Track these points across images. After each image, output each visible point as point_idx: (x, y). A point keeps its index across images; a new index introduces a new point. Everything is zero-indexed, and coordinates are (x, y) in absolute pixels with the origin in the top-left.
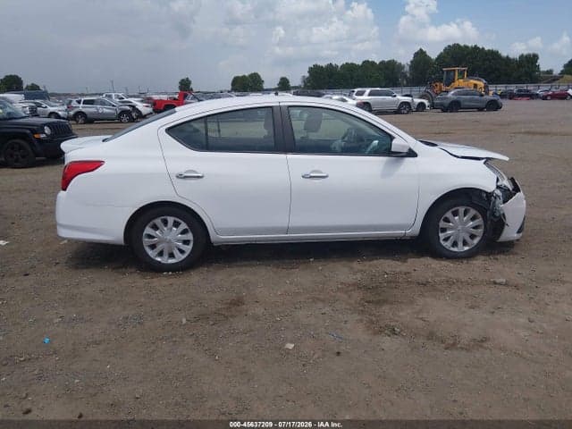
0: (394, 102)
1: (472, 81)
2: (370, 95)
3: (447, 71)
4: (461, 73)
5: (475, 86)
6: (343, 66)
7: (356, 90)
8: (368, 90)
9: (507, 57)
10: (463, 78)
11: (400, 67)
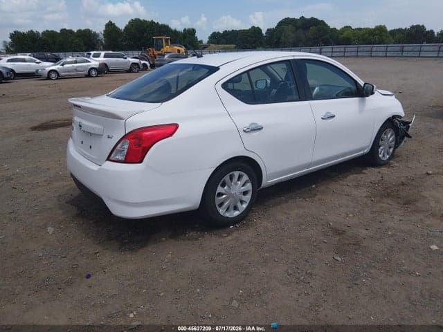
0: (127, 63)
1: (176, 47)
2: (105, 57)
3: (157, 39)
4: (167, 40)
5: (179, 51)
6: (44, 33)
7: (92, 53)
8: (103, 53)
9: (185, 30)
10: (168, 45)
11: (95, 35)
